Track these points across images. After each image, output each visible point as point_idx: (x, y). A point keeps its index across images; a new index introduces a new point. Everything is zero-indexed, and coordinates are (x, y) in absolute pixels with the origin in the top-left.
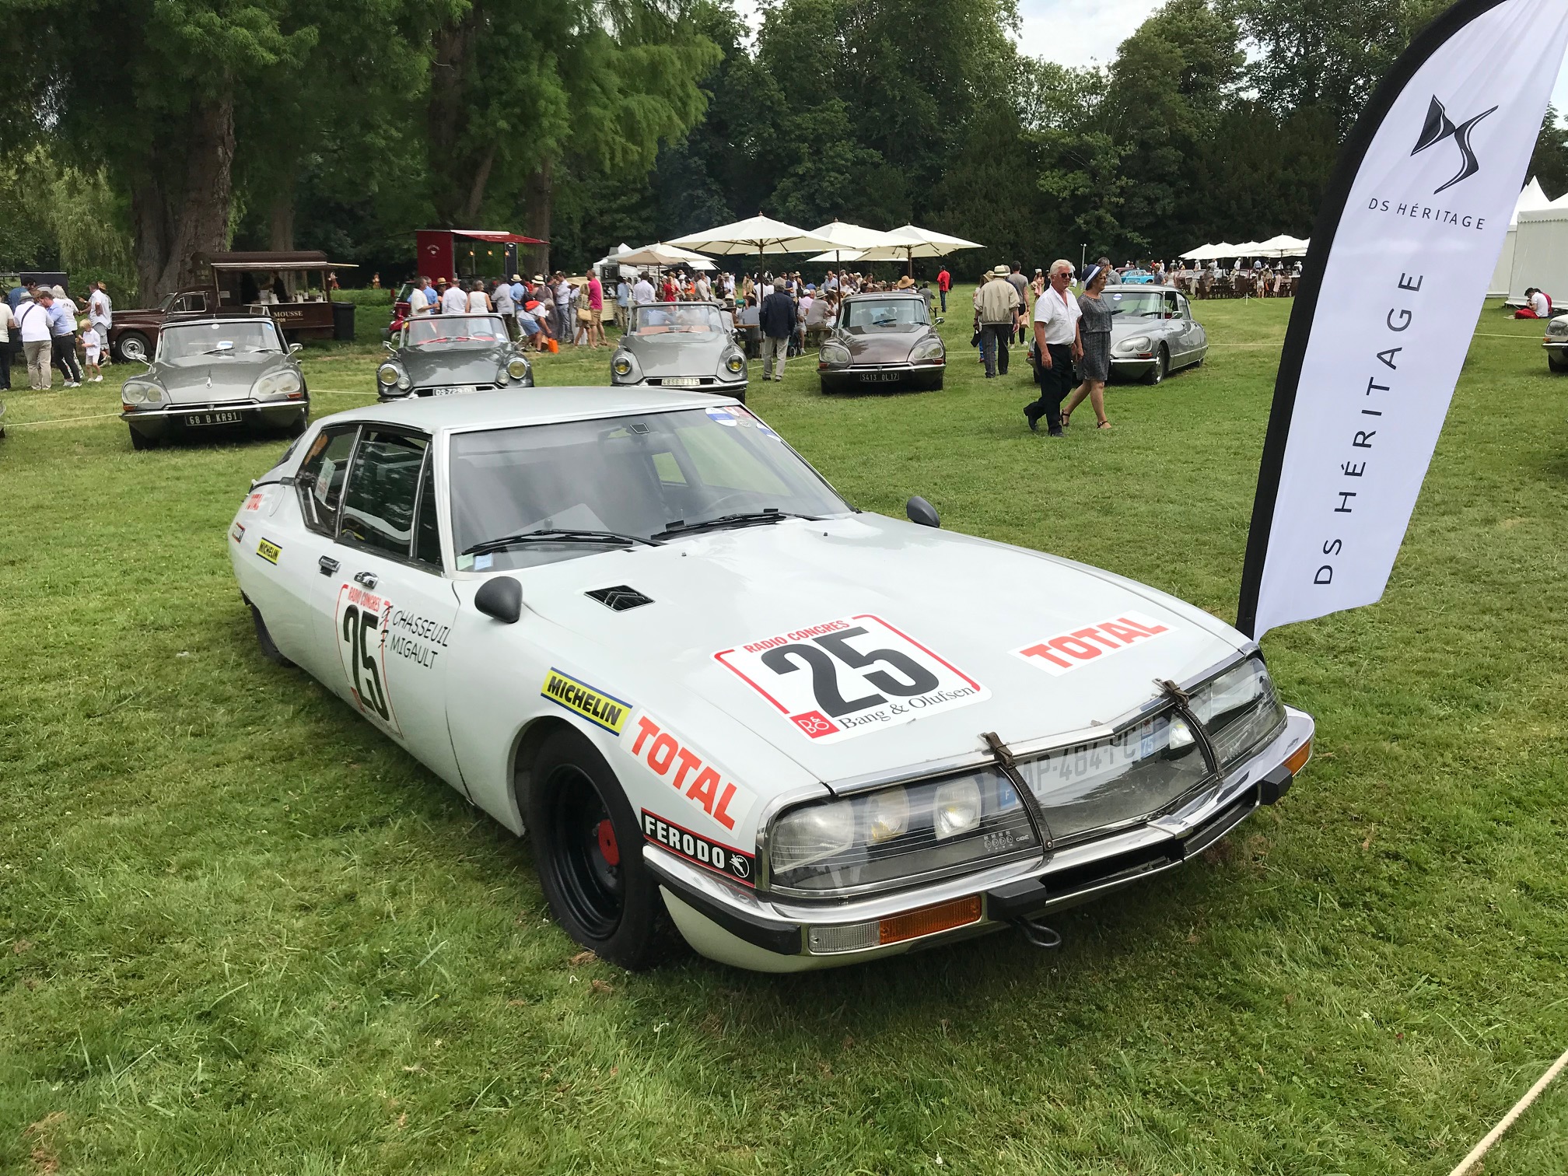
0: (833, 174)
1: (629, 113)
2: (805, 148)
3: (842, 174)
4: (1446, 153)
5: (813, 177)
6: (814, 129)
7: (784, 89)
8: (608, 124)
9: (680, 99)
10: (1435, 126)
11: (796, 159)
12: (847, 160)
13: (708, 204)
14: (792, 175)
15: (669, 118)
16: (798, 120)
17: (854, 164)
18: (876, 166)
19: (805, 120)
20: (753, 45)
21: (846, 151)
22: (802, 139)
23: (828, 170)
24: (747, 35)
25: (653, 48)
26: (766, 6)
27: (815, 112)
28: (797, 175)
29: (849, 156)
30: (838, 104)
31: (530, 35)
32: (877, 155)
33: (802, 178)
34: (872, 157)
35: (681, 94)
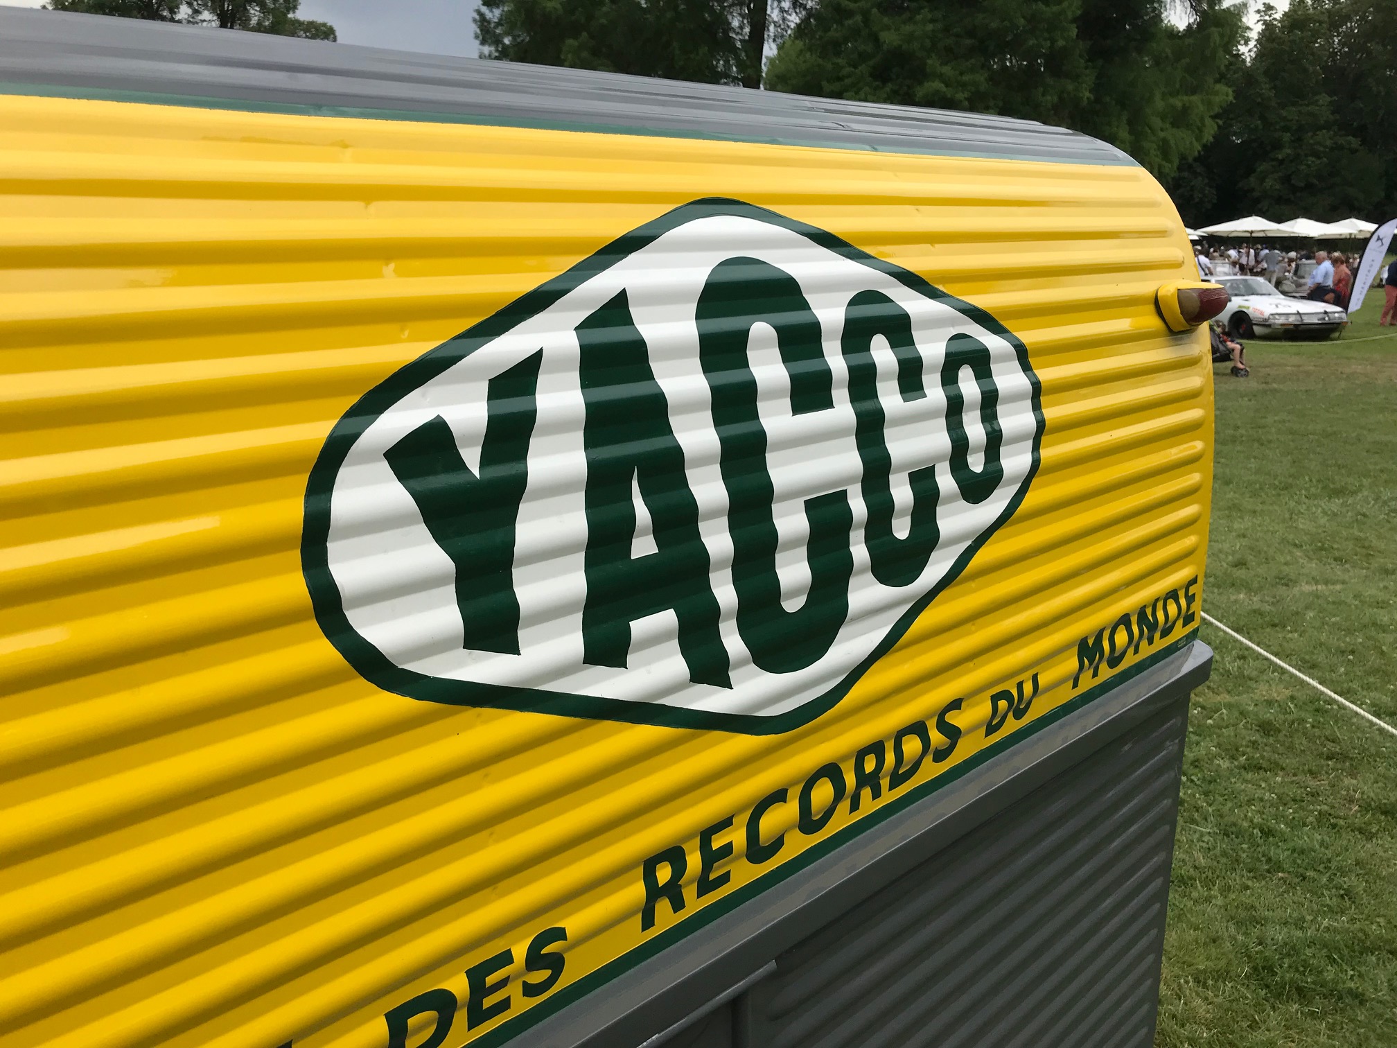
0: (1310, 158)
1: (1165, 141)
2: (1287, 137)
3: (1319, 158)
4: (1380, 242)
5: (1292, 161)
6: (1297, 121)
7: (1274, 87)
8: (1152, 152)
9: (1198, 128)
10: (1379, 239)
11: (1277, 146)
12: (1326, 147)
13: (1193, 183)
14: (1273, 160)
15: (1191, 143)
16: (1284, 113)
17: (1332, 149)
18: (1354, 151)
19: (1291, 113)
20: (1250, 51)
21: (1325, 138)
22: (1286, 129)
23: (1306, 155)
24: (1246, 44)
25: (1185, 98)
26: (1267, 18)
27: (1301, 105)
28: (1277, 159)
29: (1328, 143)
30: (1324, 99)
31: (1114, 102)
32: (1355, 142)
33: (1282, 162)
34: (1350, 143)
35: (1199, 124)
